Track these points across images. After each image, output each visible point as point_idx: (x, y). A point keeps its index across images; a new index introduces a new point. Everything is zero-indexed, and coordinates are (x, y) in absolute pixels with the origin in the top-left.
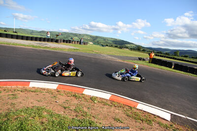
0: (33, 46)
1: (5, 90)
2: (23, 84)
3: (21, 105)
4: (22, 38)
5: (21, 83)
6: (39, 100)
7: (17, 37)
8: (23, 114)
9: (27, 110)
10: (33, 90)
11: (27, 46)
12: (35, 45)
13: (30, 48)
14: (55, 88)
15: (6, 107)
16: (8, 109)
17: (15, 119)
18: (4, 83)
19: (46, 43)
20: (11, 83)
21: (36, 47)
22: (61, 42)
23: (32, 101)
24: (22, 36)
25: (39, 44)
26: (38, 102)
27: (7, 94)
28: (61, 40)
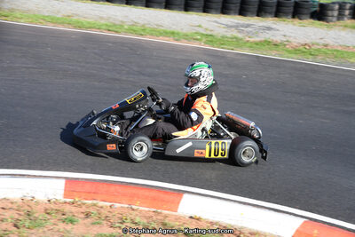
0: (210, 38)
1: (88, 215)
2: (154, 199)
5: (147, 193)
11: (186, 37)
13: (196, 45)
18: (88, 187)
19: (269, 21)
20: (113, 188)
21: (223, 41)
22: (340, 16)
25: (236, 27)
27: (96, 230)
28: (342, 7)
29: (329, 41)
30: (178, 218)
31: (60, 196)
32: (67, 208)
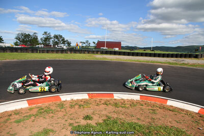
0: (170, 63)
1: (146, 104)
3: (160, 121)
4: (159, 55)
6: (177, 120)
7: (155, 55)
8: (162, 131)
9: (166, 128)
10: (171, 109)
11: (164, 63)
12: (172, 62)
14: (197, 112)
15: (147, 120)
16: (149, 122)
17: (156, 134)
18: (145, 97)
19: (183, 59)
20: (149, 98)
21: (173, 64)
22: (201, 57)
23: (170, 120)
24: (159, 54)
25: (175, 60)
26: (177, 123)
27: (147, 107)
28: (201, 55)
29: (199, 63)
30: (167, 106)
31: (139, 99)
32: (141, 102)
